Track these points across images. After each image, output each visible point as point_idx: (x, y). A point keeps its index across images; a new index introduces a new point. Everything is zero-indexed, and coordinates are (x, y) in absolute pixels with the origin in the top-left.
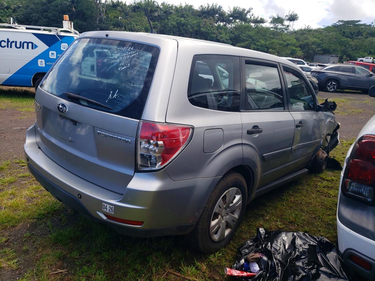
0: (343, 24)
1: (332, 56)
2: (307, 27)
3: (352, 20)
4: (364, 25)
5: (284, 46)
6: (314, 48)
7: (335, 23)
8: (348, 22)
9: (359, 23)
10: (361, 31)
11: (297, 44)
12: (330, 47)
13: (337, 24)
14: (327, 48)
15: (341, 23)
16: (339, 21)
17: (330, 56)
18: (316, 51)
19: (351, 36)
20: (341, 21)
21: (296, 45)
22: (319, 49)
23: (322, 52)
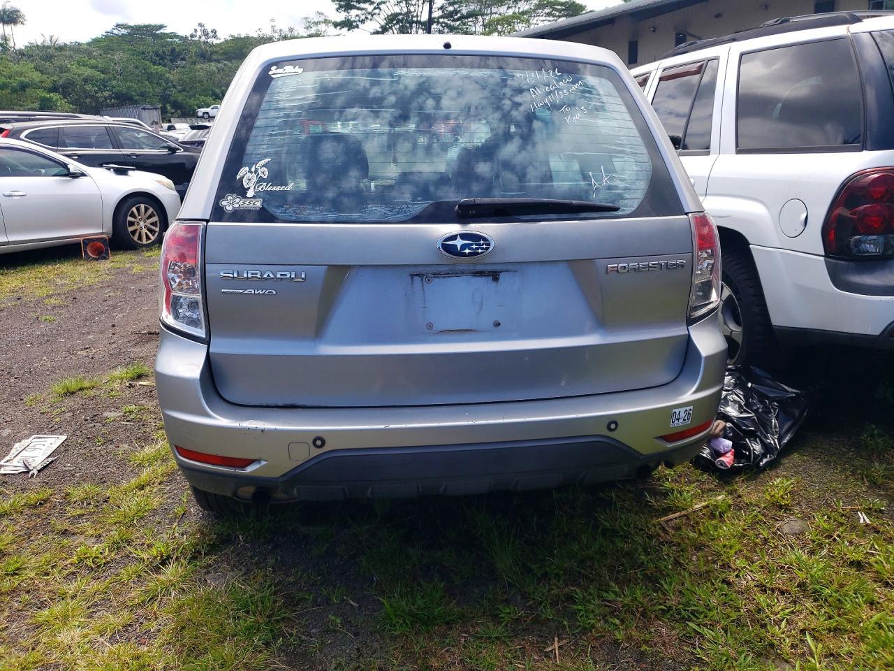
0: (129, 34)
1: (144, 109)
2: (48, 39)
3: (147, 24)
4: (174, 36)
5: (14, 91)
6: (93, 93)
7: (109, 30)
8: (138, 29)
9: (162, 31)
10: (177, 50)
11: (48, 84)
12: (129, 87)
13: (115, 32)
14: (125, 91)
15: (124, 31)
16: (118, 25)
17: (140, 108)
18: (101, 100)
19: (161, 61)
20: (122, 25)
21: (44, 85)
22: (106, 94)
23: (116, 101)
